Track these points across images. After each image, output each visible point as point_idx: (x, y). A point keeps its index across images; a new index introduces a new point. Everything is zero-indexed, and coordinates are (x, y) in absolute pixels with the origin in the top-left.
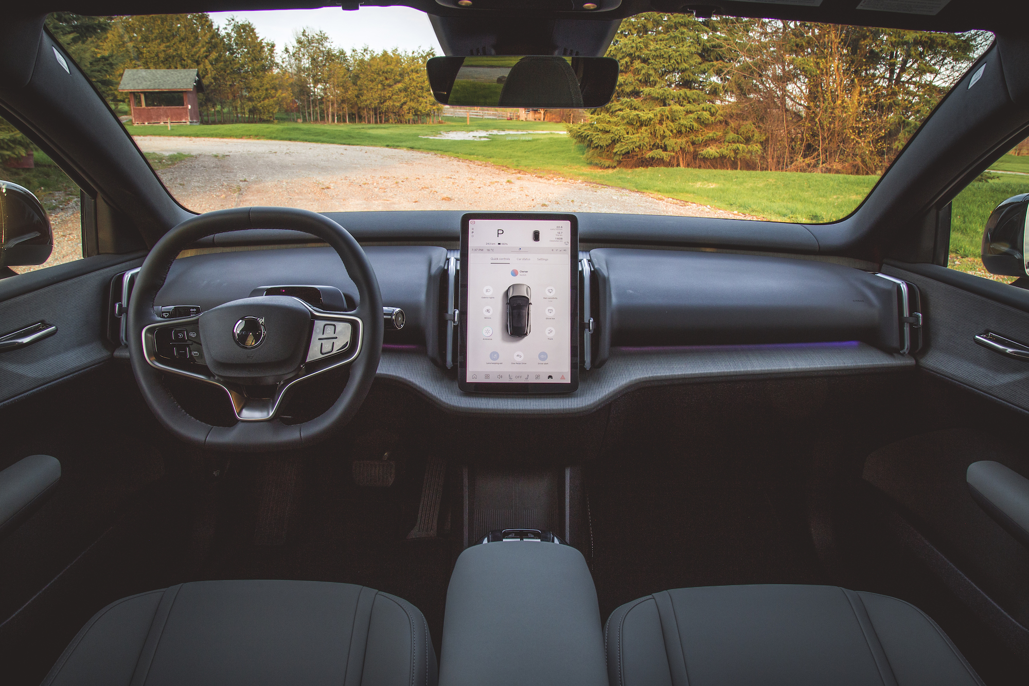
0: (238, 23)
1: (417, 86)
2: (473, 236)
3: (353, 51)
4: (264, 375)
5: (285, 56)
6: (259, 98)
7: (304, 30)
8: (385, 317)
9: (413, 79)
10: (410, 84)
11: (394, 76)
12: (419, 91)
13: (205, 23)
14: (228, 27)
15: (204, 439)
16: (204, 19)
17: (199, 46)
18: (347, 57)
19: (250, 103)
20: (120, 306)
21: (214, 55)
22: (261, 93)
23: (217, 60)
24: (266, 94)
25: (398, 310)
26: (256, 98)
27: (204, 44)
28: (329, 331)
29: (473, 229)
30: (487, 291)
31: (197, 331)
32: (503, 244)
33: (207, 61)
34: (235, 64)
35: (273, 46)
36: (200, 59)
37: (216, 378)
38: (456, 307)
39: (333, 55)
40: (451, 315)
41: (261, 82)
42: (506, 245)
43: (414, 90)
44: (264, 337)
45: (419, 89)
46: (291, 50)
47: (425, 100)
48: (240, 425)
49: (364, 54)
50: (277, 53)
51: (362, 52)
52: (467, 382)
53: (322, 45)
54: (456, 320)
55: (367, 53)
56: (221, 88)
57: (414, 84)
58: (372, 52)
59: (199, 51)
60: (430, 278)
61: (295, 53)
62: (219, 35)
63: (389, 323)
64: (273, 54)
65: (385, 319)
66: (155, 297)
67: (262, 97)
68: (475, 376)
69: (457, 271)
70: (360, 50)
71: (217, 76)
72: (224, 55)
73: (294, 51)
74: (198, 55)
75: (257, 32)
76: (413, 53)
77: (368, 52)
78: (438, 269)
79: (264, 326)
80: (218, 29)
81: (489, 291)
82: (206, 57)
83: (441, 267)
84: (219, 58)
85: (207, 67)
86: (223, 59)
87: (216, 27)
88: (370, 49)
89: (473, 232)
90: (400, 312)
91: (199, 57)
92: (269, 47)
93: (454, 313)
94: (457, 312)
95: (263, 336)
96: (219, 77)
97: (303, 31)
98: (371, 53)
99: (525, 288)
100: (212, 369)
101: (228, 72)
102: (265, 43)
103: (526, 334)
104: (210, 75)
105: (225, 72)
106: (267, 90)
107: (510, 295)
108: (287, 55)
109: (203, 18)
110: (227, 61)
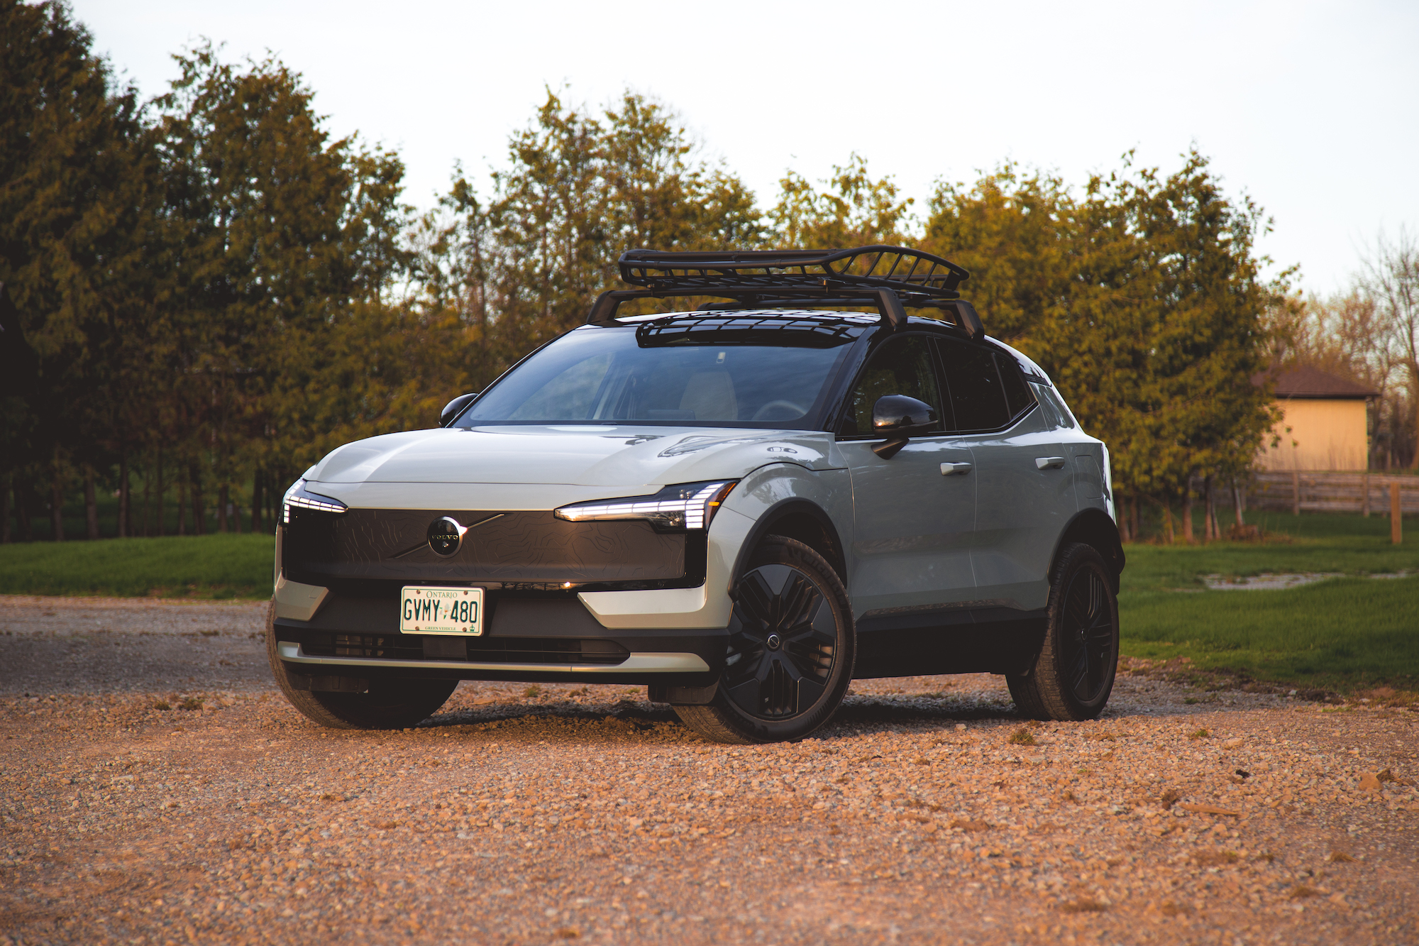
0: (226, 71)
1: (1108, 353)
3: (790, 187)
5: (449, 217)
6: (306, 419)
7: (553, 99)
9: (1089, 314)
10: (1073, 340)
11: (989, 305)
12: (1118, 374)
13: (68, 76)
14: (179, 93)
16: (66, 56)
17: (29, 175)
18: (757, 216)
19: (259, 446)
21: (96, 219)
22: (314, 398)
23: (110, 242)
24: (343, 402)
26: (291, 421)
27: (57, 165)
33: (58, 246)
34: (202, 259)
35: (392, 172)
36: (27, 238)
39: (691, 213)
41: (321, 345)
43: (1093, 368)
45: (1118, 365)
46: (486, 195)
47: (1150, 420)
49: (848, 200)
50: (408, 210)
51: (836, 192)
53: (636, 163)
55: (858, 199)
56: (123, 372)
57: (1092, 339)
58: (882, 192)
59: (31, 197)
61: (505, 206)
62: (134, 127)
64: (390, 214)
67: (320, 417)
70: (823, 186)
71: (104, 315)
72: (147, 218)
73: (500, 198)
74: (18, 218)
75: (317, 114)
76: (1093, 186)
77: (865, 192)
80: (129, 101)
82: (60, 227)
84: (122, 232)
85: (55, 276)
86: (139, 235)
87: (121, 93)
88: (873, 177)
91: (25, 224)
92: (371, 181)
96: (118, 323)
97: (544, 102)
98: (876, 196)
101: (164, 295)
102: (353, 160)
104: (66, 311)
105: (149, 297)
106: (346, 380)
108: (463, 217)
109: (61, 51)
110: (161, 246)
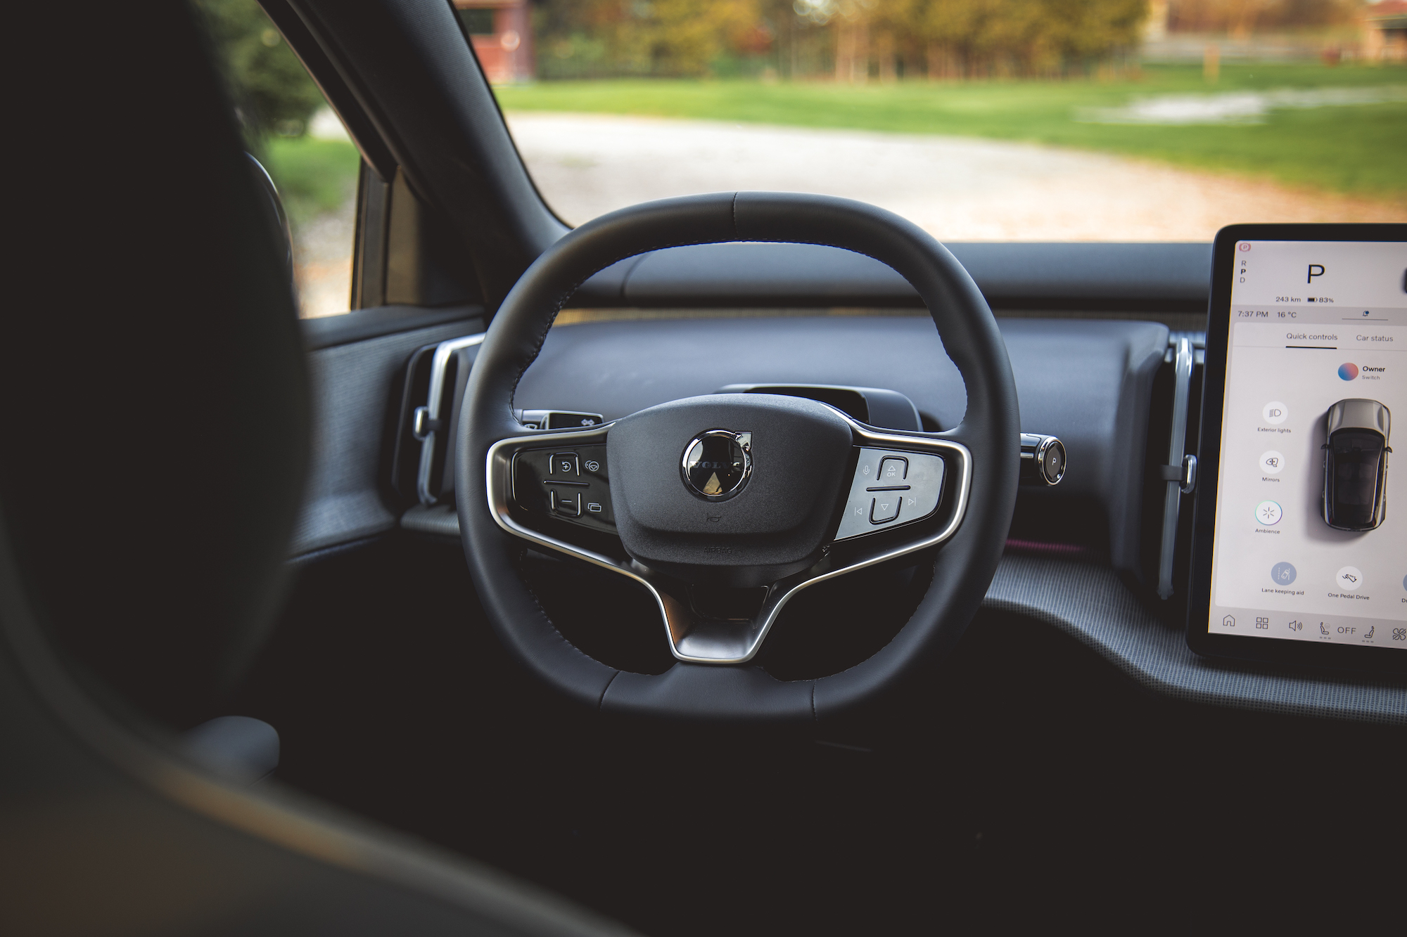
2: (1242, 280)
4: (740, 563)
8: (1023, 455)
15: (598, 694)
19: (653, 33)
20: (426, 415)
25: (1050, 439)
28: (893, 472)
29: (1244, 263)
30: (1272, 413)
31: (602, 459)
32: (1321, 300)
37: (635, 562)
38: (1189, 450)
40: (1176, 468)
42: (1329, 304)
44: (747, 479)
48: (679, 671)
52: (1210, 631)
54: (1189, 481)
60: (1129, 380)
63: (1030, 468)
65: (1023, 460)
66: (518, 382)
68: (1230, 619)
69: (1196, 368)
78: (1150, 358)
79: (748, 453)
81: (1277, 413)
83: (1155, 355)
89: (1243, 271)
90: (1057, 446)
93: (1185, 464)
94: (1192, 461)
95: (744, 476)
99: (1375, 408)
100: (629, 543)
103: (1371, 525)
107: (1334, 424)
